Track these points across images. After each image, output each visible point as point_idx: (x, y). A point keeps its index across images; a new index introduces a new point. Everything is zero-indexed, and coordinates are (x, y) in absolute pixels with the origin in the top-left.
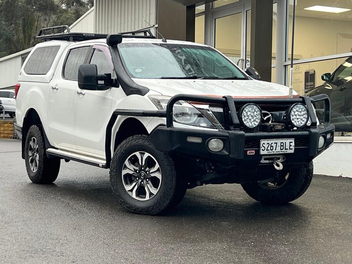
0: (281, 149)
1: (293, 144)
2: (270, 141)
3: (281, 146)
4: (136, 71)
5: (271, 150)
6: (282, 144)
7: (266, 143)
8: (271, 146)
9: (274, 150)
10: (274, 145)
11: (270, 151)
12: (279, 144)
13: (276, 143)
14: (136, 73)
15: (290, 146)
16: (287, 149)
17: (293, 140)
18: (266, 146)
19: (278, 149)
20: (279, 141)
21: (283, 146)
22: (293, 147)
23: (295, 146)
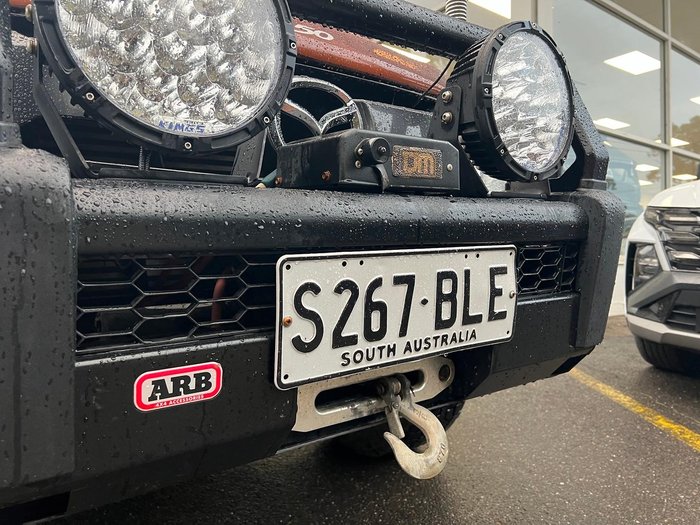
0: (440, 324)
1: (508, 283)
2: (363, 270)
3: (441, 297)
5: (371, 336)
6: (447, 289)
7: (327, 286)
8: (371, 306)
9: (391, 337)
10: (392, 297)
11: (363, 345)
12: (425, 289)
13: (409, 281)
15: (496, 293)
16: (478, 319)
17: (506, 258)
18: (329, 306)
19: (422, 323)
20: (425, 266)
21: (452, 297)
22: (506, 304)
23: (521, 293)
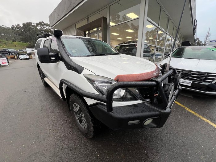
4: (72, 51)
14: (72, 53)
